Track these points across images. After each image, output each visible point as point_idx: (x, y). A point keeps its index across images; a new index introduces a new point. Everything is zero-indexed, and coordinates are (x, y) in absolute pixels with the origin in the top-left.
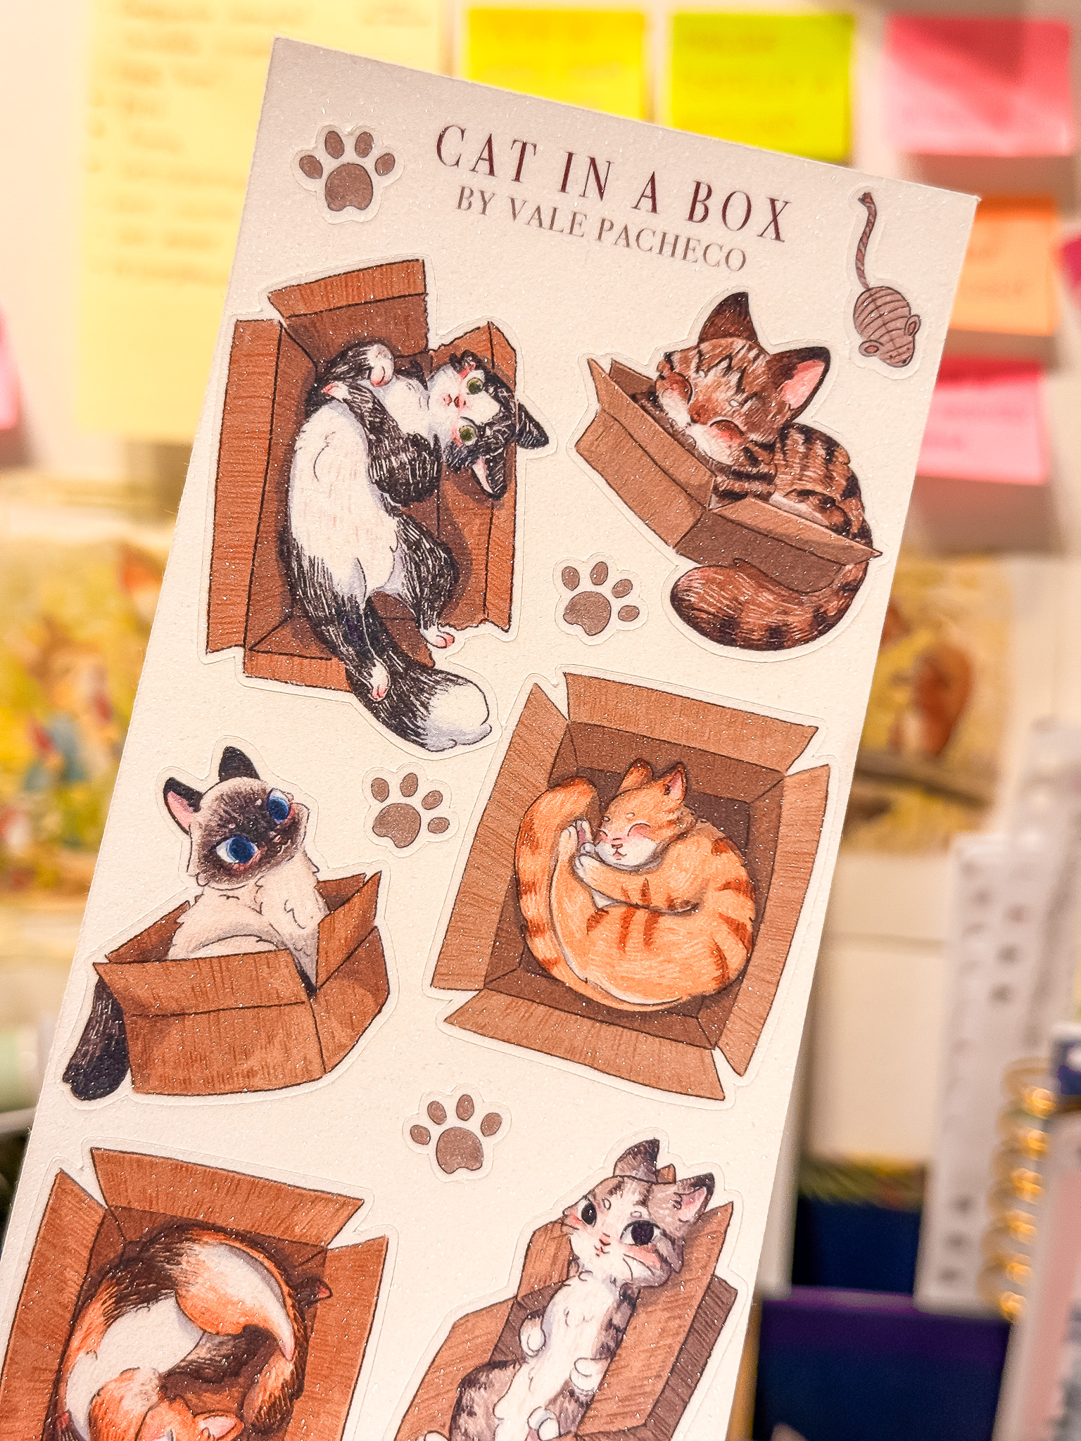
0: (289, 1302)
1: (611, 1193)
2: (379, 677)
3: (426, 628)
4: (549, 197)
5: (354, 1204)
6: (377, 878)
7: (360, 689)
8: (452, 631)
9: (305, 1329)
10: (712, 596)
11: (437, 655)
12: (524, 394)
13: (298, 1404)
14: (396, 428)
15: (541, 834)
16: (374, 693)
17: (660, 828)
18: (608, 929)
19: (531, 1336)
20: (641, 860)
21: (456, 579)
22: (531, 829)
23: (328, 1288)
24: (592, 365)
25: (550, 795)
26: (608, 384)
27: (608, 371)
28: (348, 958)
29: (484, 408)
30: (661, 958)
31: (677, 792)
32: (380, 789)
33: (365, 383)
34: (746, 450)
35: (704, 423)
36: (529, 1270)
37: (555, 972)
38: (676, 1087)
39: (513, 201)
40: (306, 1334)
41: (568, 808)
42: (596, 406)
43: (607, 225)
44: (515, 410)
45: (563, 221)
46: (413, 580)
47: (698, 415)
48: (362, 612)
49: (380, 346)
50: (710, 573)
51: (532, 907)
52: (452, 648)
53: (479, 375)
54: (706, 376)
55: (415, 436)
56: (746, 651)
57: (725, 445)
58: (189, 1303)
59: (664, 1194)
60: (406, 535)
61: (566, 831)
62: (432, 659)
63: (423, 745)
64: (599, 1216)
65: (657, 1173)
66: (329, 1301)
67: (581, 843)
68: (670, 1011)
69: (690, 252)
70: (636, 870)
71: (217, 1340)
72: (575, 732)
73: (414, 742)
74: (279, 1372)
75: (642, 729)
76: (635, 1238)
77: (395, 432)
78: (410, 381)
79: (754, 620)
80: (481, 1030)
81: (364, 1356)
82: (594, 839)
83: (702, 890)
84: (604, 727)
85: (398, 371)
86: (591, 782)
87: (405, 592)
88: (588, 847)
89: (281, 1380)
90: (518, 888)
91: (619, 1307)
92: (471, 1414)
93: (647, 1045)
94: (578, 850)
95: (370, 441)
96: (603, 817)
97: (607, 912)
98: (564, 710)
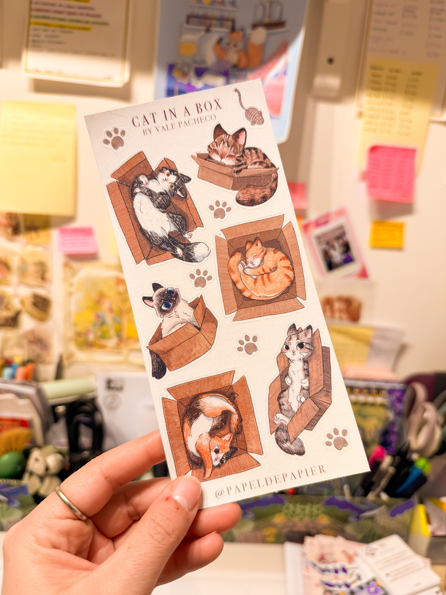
0: (229, 401)
1: (290, 340)
2: (179, 251)
3: (184, 235)
4: (164, 123)
5: (233, 372)
6: (201, 296)
7: (176, 256)
8: (190, 233)
9: (236, 405)
10: (245, 197)
11: (190, 240)
12: (180, 171)
13: (243, 423)
14: (155, 193)
15: (234, 269)
16: (180, 255)
17: (260, 254)
18: (260, 282)
19: (288, 381)
20: (259, 263)
21: (186, 221)
22: (231, 269)
23: (237, 394)
24: (192, 157)
25: (231, 259)
26: (198, 159)
27: (197, 156)
28: (204, 318)
29: (173, 178)
30: (274, 283)
31: (259, 244)
32: (192, 276)
33: (142, 186)
34: (237, 159)
35: (224, 158)
36: (280, 367)
37: (252, 298)
38: (292, 310)
39: (156, 128)
40: (237, 406)
41: (237, 260)
42: (198, 166)
43: (180, 123)
44: (180, 175)
45: (170, 127)
46: (176, 225)
47: (222, 157)
48: (168, 238)
49: (142, 175)
50: (242, 191)
51: (240, 286)
52: (193, 237)
53: (168, 171)
54: (219, 147)
55: (160, 192)
56: (259, 205)
57: (231, 161)
58: (207, 413)
59: (301, 335)
60: (169, 216)
61: (239, 265)
62: (189, 241)
63: (197, 262)
64: (289, 347)
65: (297, 331)
66: (238, 397)
67: (243, 266)
68: (282, 294)
69: (202, 120)
70: (259, 266)
71: (217, 418)
72: (230, 242)
73: (194, 262)
74: (235, 418)
75: (245, 234)
76: (300, 348)
77: (155, 194)
78: (153, 180)
79: (257, 197)
80: (242, 319)
81: (252, 405)
82: (246, 264)
83: (276, 264)
84: (236, 238)
85: (149, 179)
86: (239, 252)
87: (175, 229)
88: (246, 266)
89: (236, 420)
90: (234, 283)
91: (304, 364)
92: (283, 405)
93: (281, 304)
94: (244, 268)
95: (150, 199)
96: (246, 258)
97: (257, 279)
98: (225, 239)
